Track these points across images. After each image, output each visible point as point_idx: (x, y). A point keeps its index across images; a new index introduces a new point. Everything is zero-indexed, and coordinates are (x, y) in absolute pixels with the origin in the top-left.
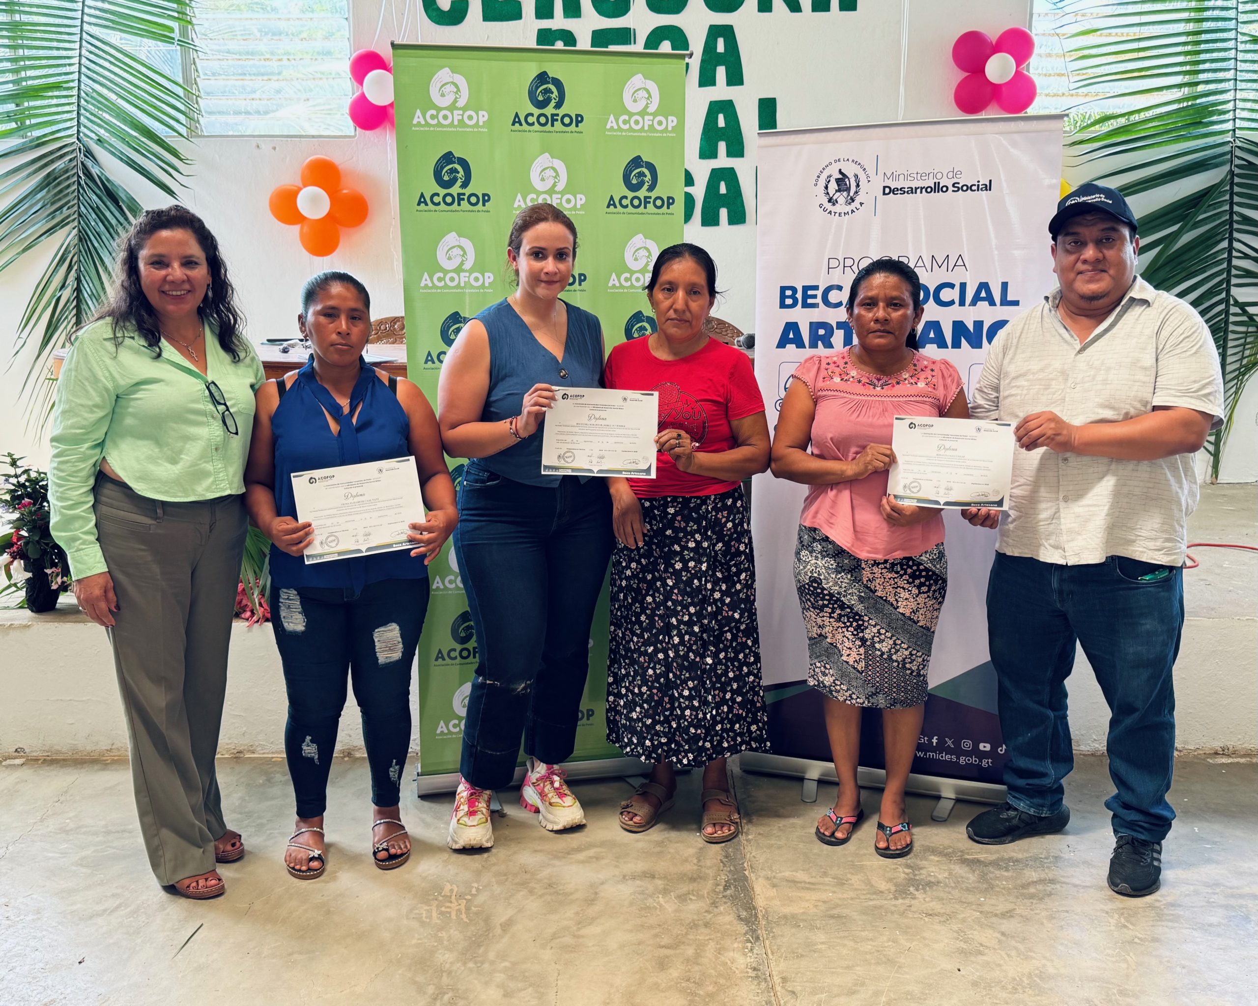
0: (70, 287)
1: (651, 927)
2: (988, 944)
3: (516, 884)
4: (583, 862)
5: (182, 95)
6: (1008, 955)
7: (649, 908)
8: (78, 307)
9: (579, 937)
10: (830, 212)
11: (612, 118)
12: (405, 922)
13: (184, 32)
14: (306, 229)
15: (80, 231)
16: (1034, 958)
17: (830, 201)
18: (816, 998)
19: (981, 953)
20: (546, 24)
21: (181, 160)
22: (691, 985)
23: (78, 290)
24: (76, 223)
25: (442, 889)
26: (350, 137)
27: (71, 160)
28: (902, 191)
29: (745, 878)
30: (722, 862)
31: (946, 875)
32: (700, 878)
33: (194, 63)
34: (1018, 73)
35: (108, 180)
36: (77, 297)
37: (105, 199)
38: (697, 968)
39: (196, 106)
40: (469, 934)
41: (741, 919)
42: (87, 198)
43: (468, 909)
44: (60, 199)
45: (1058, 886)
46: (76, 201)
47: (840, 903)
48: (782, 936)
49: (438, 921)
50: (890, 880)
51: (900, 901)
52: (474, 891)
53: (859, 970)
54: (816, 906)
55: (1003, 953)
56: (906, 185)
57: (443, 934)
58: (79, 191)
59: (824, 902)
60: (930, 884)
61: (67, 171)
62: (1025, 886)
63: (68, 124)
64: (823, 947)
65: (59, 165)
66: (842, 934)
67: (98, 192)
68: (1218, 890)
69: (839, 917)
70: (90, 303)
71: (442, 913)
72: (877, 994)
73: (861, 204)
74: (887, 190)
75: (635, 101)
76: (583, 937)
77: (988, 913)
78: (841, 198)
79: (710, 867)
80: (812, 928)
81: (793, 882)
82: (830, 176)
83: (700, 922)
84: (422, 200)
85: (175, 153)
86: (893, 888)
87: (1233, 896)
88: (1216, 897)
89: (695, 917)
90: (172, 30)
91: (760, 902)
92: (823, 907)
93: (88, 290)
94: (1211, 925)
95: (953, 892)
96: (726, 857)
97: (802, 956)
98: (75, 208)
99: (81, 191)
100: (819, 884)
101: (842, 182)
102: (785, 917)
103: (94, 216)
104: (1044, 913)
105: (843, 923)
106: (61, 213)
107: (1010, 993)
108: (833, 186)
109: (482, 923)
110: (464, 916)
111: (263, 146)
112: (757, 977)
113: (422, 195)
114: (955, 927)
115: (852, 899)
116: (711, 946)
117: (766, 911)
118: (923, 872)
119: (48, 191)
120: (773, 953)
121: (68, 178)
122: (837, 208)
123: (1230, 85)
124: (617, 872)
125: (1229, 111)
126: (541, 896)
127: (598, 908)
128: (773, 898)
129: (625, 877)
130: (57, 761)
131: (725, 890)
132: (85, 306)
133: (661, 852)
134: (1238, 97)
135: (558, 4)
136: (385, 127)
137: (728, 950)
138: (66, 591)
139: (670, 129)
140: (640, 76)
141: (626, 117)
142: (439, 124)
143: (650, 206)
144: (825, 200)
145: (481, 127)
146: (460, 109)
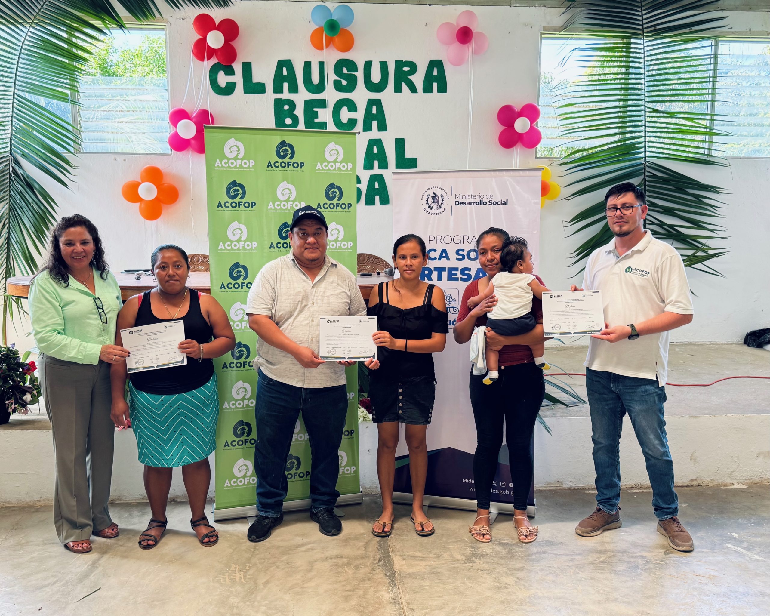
0: (4, 237)
1: (341, 581)
2: (510, 584)
3: (270, 563)
4: (305, 551)
5: (72, 130)
6: (520, 588)
7: (340, 572)
8: (8, 248)
10: (429, 213)
11: (319, 164)
12: (212, 584)
13: (73, 96)
14: (143, 205)
15: (10, 205)
16: (531, 589)
17: (429, 207)
18: (424, 611)
19: (506, 588)
20: (279, 96)
21: (71, 166)
22: (361, 608)
23: (8, 238)
24: (8, 201)
25: (230, 567)
26: (168, 154)
27: (6, 166)
29: (389, 556)
30: (377, 548)
31: (491, 551)
32: (366, 557)
33: (79, 112)
34: (532, 127)
35: (28, 177)
36: (8, 243)
37: (25, 187)
38: (364, 600)
39: (79, 136)
40: (246, 588)
41: (387, 576)
42: (15, 187)
43: (245, 576)
45: (547, 555)
46: (8, 189)
47: (437, 566)
48: (408, 583)
49: (230, 583)
50: (463, 554)
51: (468, 564)
52: (247, 568)
53: (446, 598)
54: (425, 568)
55: (517, 587)
56: (467, 200)
57: (233, 589)
58: (10, 183)
59: (429, 566)
60: (483, 556)
61: (3, 172)
62: (529, 555)
63: (5, 145)
64: (428, 587)
66: (437, 581)
67: (22, 183)
68: (625, 555)
69: (437, 573)
70: (15, 246)
71: (231, 579)
72: (454, 608)
73: (445, 209)
74: (457, 203)
75: (331, 155)
76: (305, 588)
77: (511, 568)
78: (435, 206)
79: (371, 552)
80: (423, 579)
81: (414, 557)
82: (429, 195)
83: (366, 578)
84: (219, 205)
85: (67, 162)
86: (464, 558)
87: (632, 557)
88: (624, 557)
89: (364, 576)
90: (67, 95)
91: (397, 567)
92: (428, 568)
93: (14, 239)
94: (619, 571)
95: (494, 559)
96: (380, 546)
97: (417, 592)
98: (8, 193)
99: (12, 183)
100: (427, 557)
101: (434, 198)
102: (409, 574)
103: (19, 197)
104: (539, 568)
105: (439, 576)
107: (519, 605)
108: (430, 200)
109: (253, 583)
110: (243, 580)
111: (118, 159)
112: (395, 603)
113: (220, 203)
114: (494, 576)
115: (443, 564)
116: (372, 589)
117: (400, 572)
118: (480, 550)
120: (403, 591)
121: (4, 176)
122: (434, 211)
123: (643, 134)
124: (323, 555)
125: (642, 148)
126: (283, 569)
127: (313, 573)
128: (403, 565)
129: (327, 558)
130: (9, 507)
131: (379, 562)
132: (12, 248)
133: (346, 545)
134: (647, 140)
135: (286, 85)
136: (189, 150)
137: (380, 591)
138: (15, 412)
139: (349, 169)
140: (333, 143)
141: (326, 164)
142: (229, 167)
143: (339, 208)
144: (427, 207)
145: (251, 168)
146: (240, 159)
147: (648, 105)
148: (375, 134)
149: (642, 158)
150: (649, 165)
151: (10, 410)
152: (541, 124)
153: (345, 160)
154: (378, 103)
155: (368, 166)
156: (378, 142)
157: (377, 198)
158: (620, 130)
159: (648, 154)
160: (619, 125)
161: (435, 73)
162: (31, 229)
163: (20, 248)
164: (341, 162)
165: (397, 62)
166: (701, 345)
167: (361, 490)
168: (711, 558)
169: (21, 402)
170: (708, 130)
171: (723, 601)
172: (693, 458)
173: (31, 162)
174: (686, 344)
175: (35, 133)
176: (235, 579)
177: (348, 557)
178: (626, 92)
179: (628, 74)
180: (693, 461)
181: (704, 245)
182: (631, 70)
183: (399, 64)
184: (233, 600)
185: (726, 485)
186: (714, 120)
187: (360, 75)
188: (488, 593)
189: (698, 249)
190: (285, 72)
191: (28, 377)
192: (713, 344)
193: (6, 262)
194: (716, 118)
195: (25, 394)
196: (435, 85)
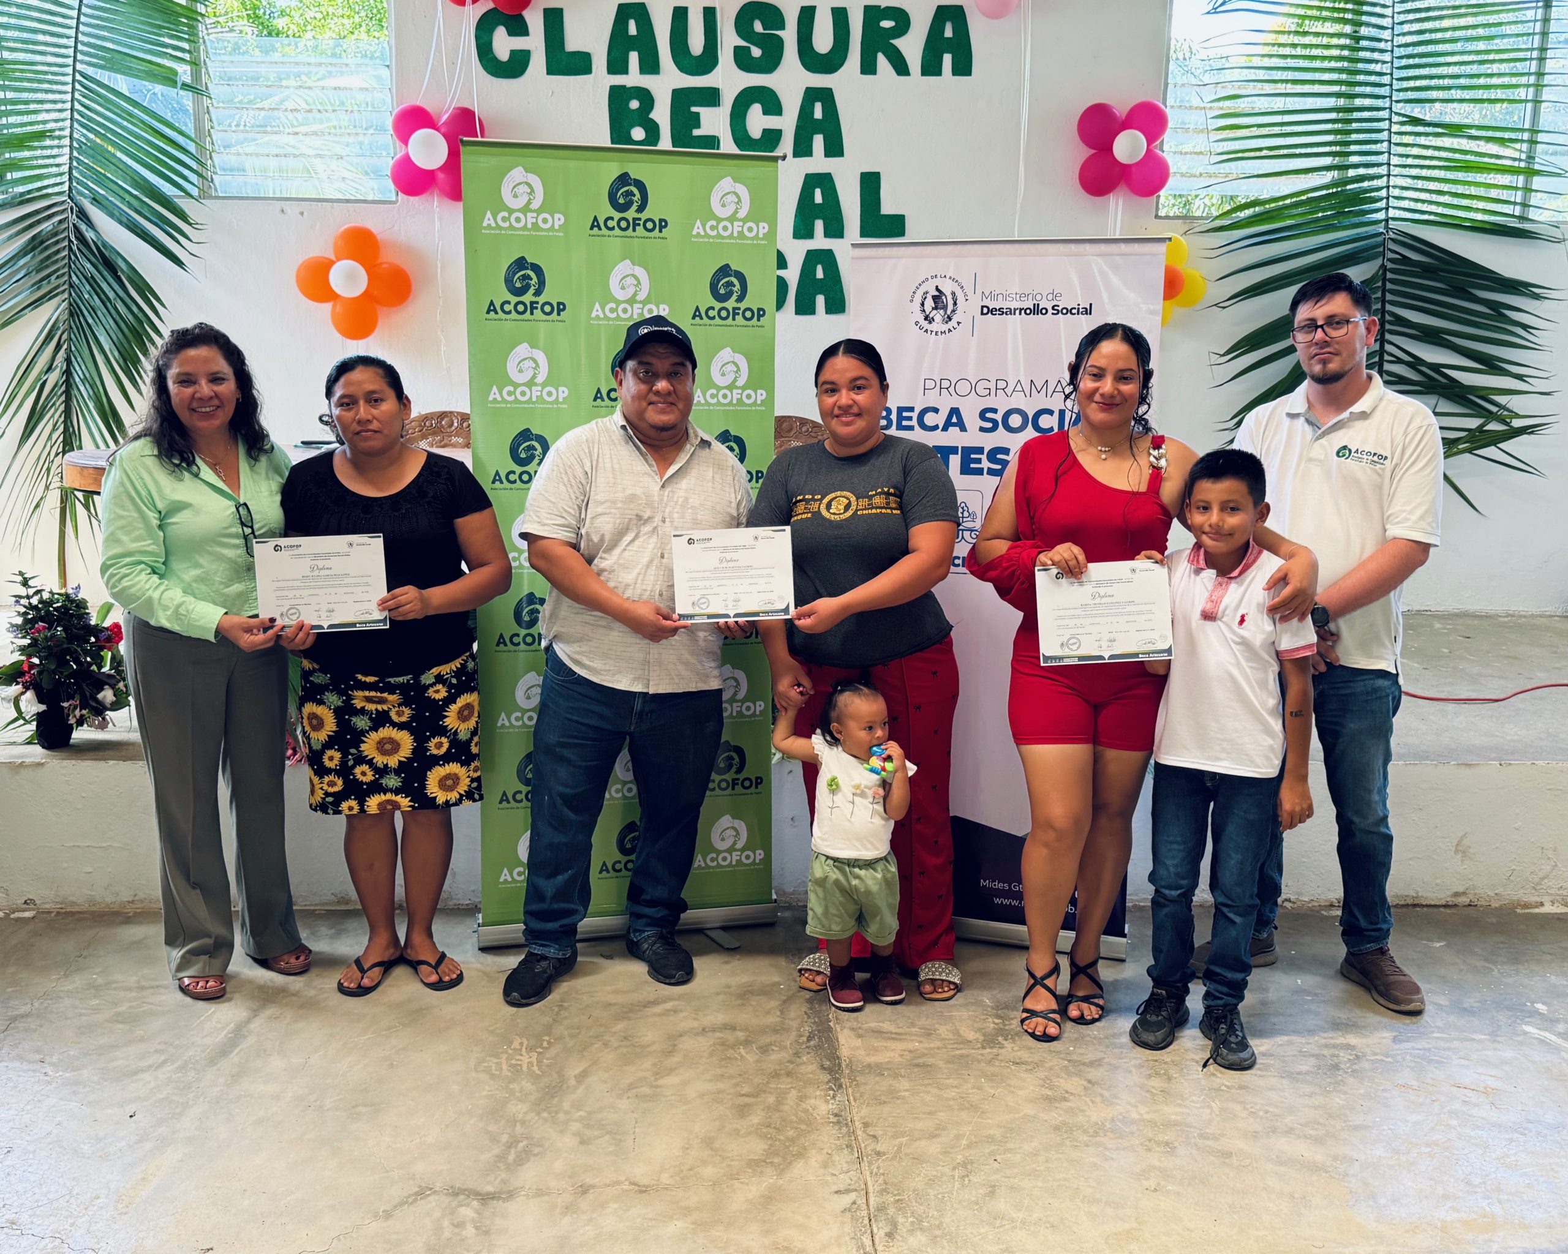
0: (58, 370)
2: (1074, 1091)
3: (590, 1037)
4: (660, 1015)
5: (193, 150)
6: (1093, 1102)
7: (729, 1058)
8: (68, 393)
9: (657, 1087)
10: (926, 331)
11: (698, 223)
12: (474, 1074)
13: (196, 75)
14: (338, 309)
15: (71, 304)
16: (1117, 1104)
17: (926, 318)
18: (897, 1142)
19: (1065, 1099)
20: (619, 80)
21: (190, 224)
22: (771, 1131)
23: (68, 373)
24: (66, 295)
25: (512, 1042)
26: (390, 202)
27: (60, 222)
28: (1001, 311)
29: (830, 1029)
30: (806, 1013)
32: (783, 1029)
33: (208, 112)
34: (1149, 152)
35: (104, 246)
36: (67, 381)
37: (101, 268)
38: (777, 1115)
39: (209, 163)
40: (542, 1085)
41: (825, 1069)
42: (80, 266)
43: (539, 1062)
44: (47, 267)
46: (66, 270)
47: (926, 1052)
48: (866, 1084)
49: (509, 1074)
50: (979, 1030)
51: (988, 1050)
52: (545, 1044)
53: (942, 1115)
54: (901, 1056)
55: (1088, 1100)
56: (1005, 305)
57: (514, 1086)
58: (70, 258)
59: (910, 1051)
61: (56, 234)
62: (1114, 1036)
63: (58, 180)
64: (907, 1094)
65: (47, 226)
66: (926, 1082)
67: (93, 259)
68: (1312, 1041)
69: (924, 1065)
70: (82, 388)
71: (511, 1066)
72: (958, 1137)
73: (959, 323)
74: (985, 310)
75: (723, 206)
76: (660, 1086)
77: (1077, 1061)
78: (938, 316)
79: (794, 1019)
80: (896, 1076)
81: (878, 1033)
82: (927, 293)
83: (782, 1072)
84: (491, 309)
85: (183, 216)
86: (981, 1038)
87: (1326, 1046)
88: (1309, 1046)
89: (777, 1067)
91: (844, 1052)
92: (908, 1056)
93: (80, 373)
94: (1299, 1074)
96: (811, 1009)
98: (66, 278)
100: (906, 1034)
101: (938, 299)
102: (869, 1066)
103: (88, 287)
105: (929, 1072)
106: (49, 282)
107: (1092, 1136)
108: (929, 304)
109: (555, 1076)
110: (535, 1068)
111: (288, 210)
112: (839, 1122)
113: (492, 303)
114: (1042, 1075)
115: (938, 1048)
116: (793, 1093)
117: (850, 1061)
119: (34, 256)
120: (855, 1100)
121: (57, 242)
122: (934, 327)
123: (1383, 170)
124: (696, 1024)
125: (1381, 199)
126: (616, 1049)
127: (676, 1059)
128: (858, 1048)
129: (704, 1030)
130: (72, 914)
131: (808, 1041)
132: (76, 392)
133: (743, 1005)
134: (1391, 183)
135: (634, 57)
136: (432, 194)
137: (810, 1098)
138: (82, 725)
139: (761, 236)
140: (729, 179)
141: (714, 223)
142: (511, 227)
143: (739, 318)
144: (920, 318)
145: (557, 231)
146: (534, 211)
147: (1397, 108)
148: (818, 162)
149: (1380, 221)
150: (1392, 235)
151: (72, 721)
152: (1170, 146)
153: (754, 216)
154: (825, 96)
155: (803, 231)
156: (824, 181)
157: (820, 300)
158: (1337, 160)
159: (1392, 213)
160: (1334, 149)
161: (948, 33)
162: (113, 354)
163: (91, 393)
164: (744, 220)
165: (868, 9)
166: (1488, 617)
167: (774, 897)
168: (1489, 1053)
169: (94, 704)
170: (1523, 164)
171: (1511, 1140)
172: (1461, 850)
173: (111, 215)
174: (1457, 615)
175: (119, 154)
176: (520, 1065)
177: (746, 1029)
178: (1351, 78)
179: (1358, 39)
180: (1460, 855)
181: (1504, 408)
182: (1364, 31)
183: (872, 14)
184: (517, 1109)
185: (1526, 906)
186: (1537, 142)
187: (789, 35)
188: (1029, 1110)
189: (1490, 416)
190: (632, 29)
191: (108, 655)
192: (1512, 616)
193: (65, 422)
194: (1541, 137)
195: (102, 689)
196: (947, 59)
